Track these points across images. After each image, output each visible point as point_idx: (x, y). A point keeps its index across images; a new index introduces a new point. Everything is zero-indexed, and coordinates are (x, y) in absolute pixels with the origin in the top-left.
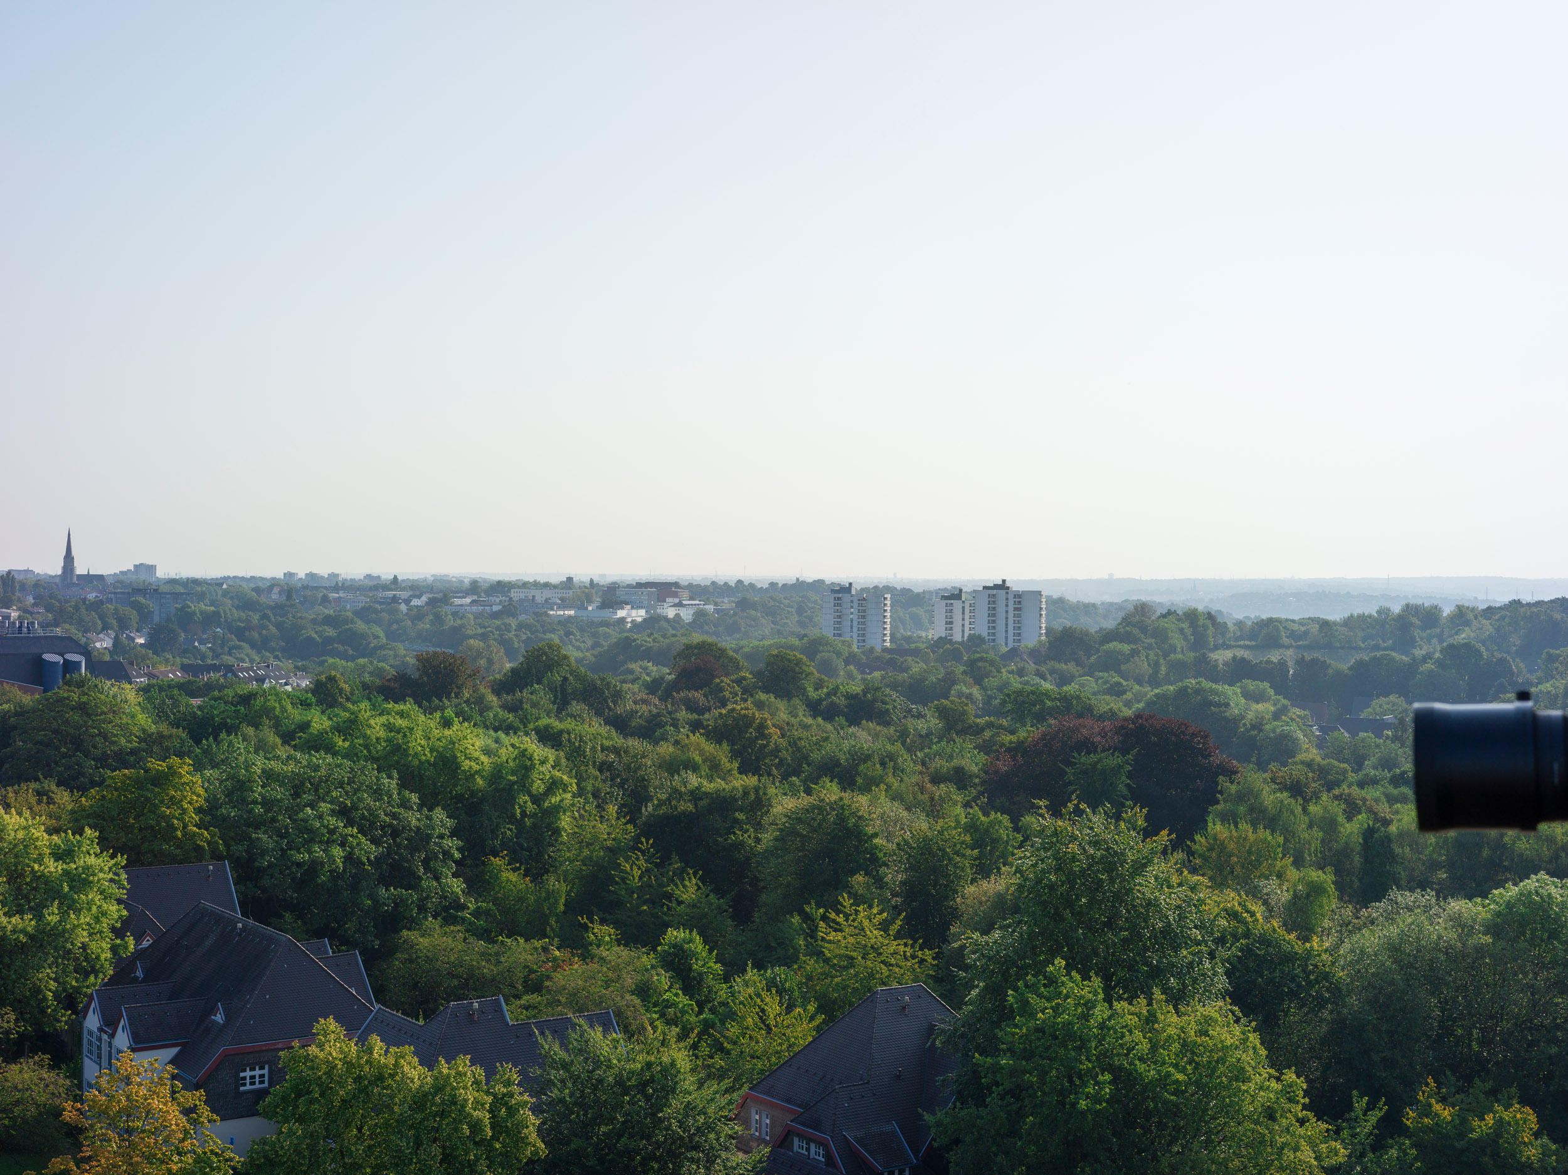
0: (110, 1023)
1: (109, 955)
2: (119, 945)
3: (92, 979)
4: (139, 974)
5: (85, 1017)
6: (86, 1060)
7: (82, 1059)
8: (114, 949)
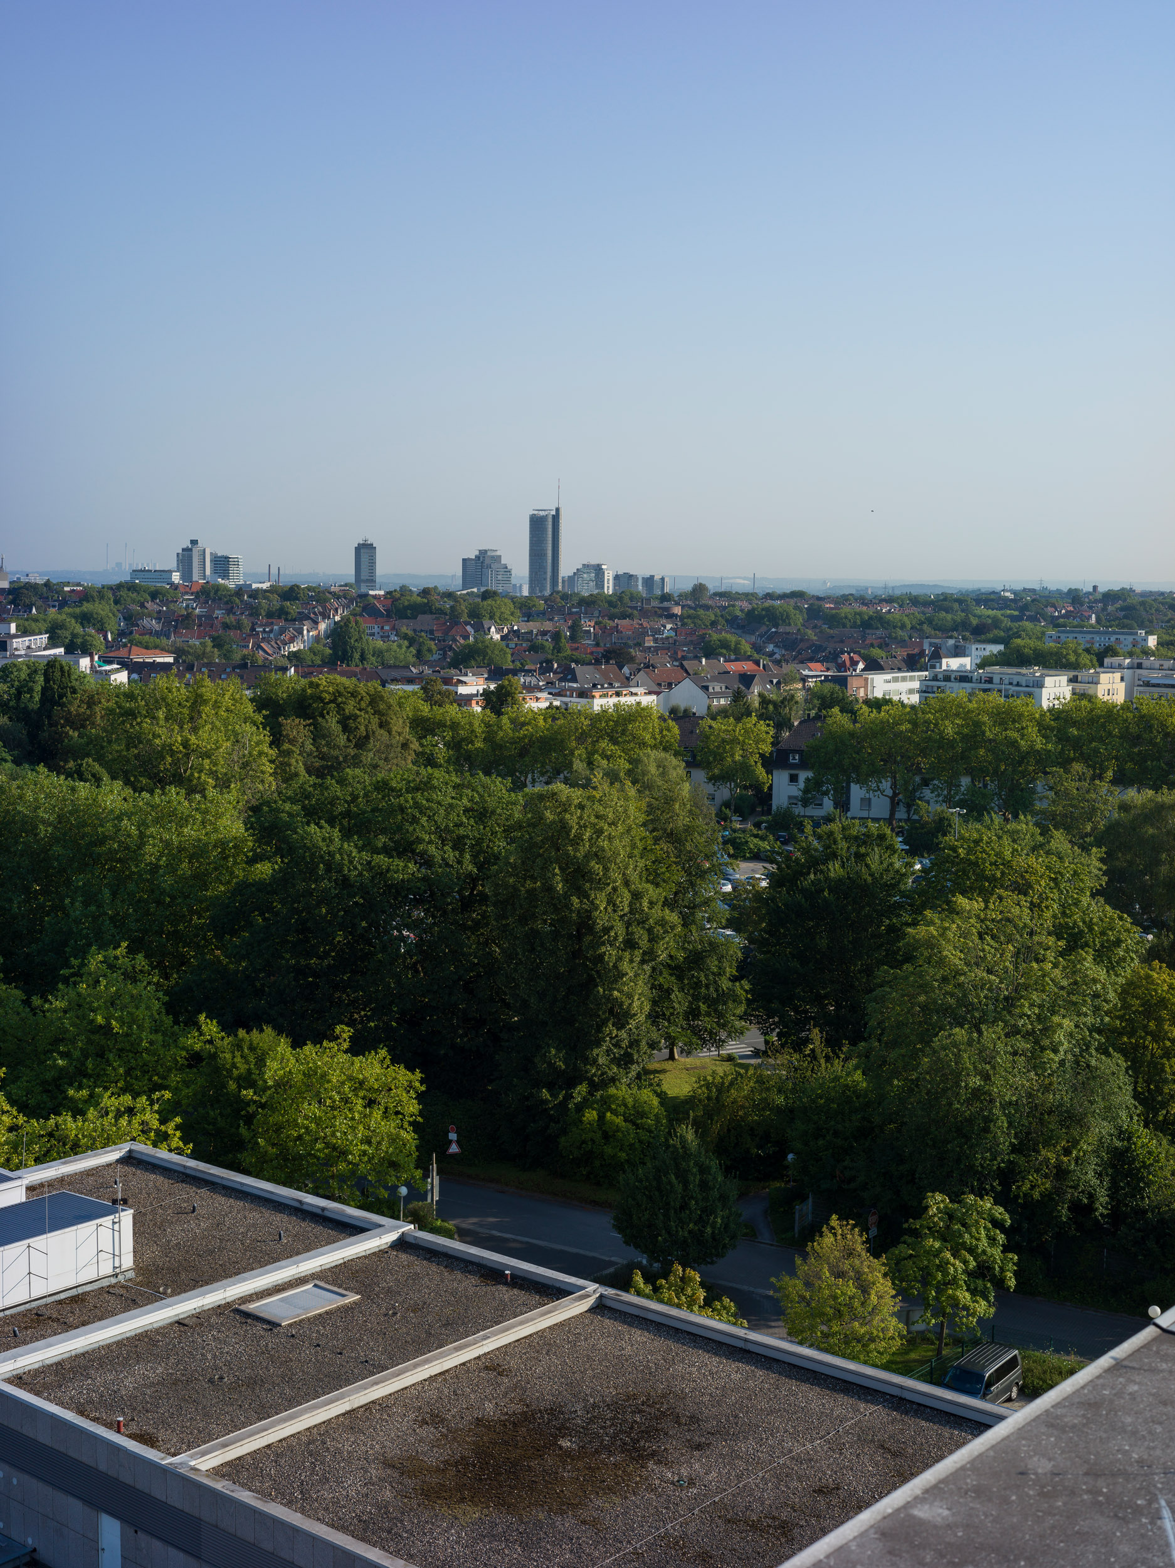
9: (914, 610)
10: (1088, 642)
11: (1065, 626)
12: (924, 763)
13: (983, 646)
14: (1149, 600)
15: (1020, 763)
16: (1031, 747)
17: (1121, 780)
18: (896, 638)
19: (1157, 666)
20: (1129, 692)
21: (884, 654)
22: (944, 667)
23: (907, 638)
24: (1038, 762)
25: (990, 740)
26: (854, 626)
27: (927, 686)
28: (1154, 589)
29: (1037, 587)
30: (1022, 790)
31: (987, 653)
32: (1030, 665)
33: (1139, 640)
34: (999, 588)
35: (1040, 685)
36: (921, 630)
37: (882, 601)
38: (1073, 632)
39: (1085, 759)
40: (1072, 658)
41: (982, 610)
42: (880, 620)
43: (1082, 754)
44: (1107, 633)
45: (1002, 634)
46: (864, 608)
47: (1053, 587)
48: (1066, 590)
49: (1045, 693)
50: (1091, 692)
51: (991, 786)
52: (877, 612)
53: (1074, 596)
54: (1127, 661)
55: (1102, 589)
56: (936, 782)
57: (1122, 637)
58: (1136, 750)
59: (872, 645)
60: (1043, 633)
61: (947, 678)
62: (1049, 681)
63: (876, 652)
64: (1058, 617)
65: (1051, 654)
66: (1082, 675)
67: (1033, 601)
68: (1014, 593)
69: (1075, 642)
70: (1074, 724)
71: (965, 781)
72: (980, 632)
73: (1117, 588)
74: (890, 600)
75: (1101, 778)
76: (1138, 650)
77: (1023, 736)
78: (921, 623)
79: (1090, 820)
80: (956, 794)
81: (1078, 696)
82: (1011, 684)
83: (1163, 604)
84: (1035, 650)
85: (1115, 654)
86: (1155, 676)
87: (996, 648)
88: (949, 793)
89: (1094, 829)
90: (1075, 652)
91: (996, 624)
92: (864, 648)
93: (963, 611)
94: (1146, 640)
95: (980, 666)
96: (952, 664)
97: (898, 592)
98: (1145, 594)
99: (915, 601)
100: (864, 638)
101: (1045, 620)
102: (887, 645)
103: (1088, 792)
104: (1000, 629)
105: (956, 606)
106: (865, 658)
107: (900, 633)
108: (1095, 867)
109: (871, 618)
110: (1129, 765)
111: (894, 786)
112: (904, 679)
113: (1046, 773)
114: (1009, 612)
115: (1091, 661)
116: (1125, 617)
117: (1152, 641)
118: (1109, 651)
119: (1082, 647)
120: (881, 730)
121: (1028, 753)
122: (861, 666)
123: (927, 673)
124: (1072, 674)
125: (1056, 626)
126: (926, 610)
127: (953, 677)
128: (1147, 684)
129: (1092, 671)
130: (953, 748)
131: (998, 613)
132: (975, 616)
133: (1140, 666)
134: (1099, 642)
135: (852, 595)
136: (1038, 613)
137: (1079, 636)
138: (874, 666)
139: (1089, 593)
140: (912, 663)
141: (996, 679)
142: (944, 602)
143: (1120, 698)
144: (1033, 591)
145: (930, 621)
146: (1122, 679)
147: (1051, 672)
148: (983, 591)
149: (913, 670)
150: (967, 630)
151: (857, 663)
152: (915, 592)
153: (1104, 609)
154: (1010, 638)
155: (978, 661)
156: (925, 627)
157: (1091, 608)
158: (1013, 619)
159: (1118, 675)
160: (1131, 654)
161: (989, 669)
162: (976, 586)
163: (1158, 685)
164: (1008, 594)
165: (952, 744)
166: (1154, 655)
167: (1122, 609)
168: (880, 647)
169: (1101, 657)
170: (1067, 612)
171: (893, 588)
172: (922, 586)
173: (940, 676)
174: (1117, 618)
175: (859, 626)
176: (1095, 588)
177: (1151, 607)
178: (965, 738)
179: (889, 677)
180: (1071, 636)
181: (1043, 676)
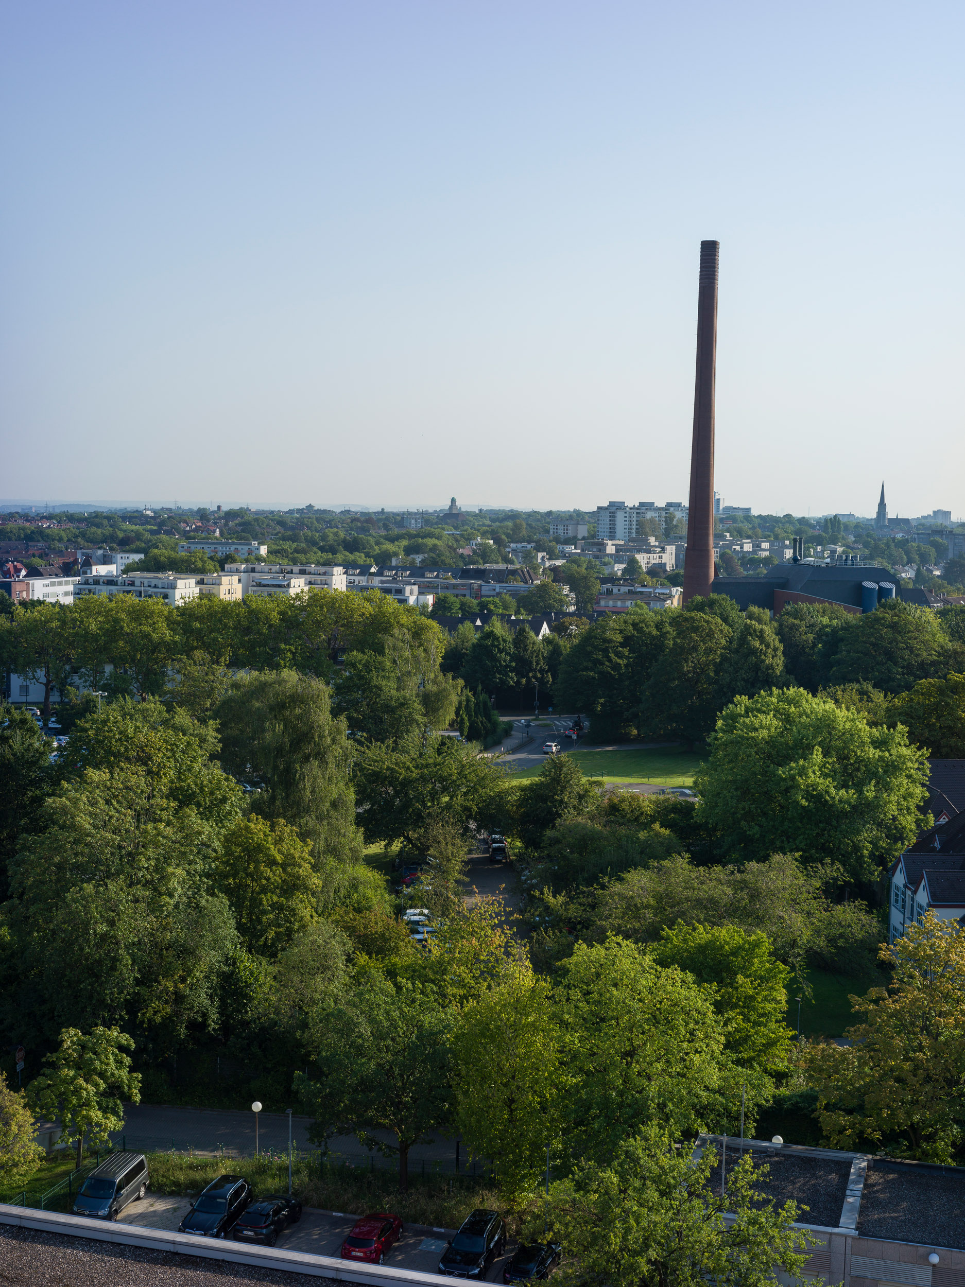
0: (913, 882)
1: (913, 827)
2: (922, 820)
3: (899, 845)
4: (937, 845)
5: (893, 875)
6: (893, 908)
7: (889, 907)
8: (918, 823)
9: (70, 526)
10: (213, 551)
11: (194, 538)
12: (73, 654)
13: (126, 555)
14: (261, 517)
15: (153, 652)
16: (162, 639)
17: (235, 663)
18: (54, 549)
19: (267, 570)
20: (245, 591)
21: (43, 563)
22: (94, 573)
23: (64, 549)
24: (168, 651)
25: (127, 634)
26: (19, 539)
27: (80, 589)
28: (266, 508)
29: (173, 506)
30: (155, 674)
31: (130, 561)
32: (165, 570)
33: (253, 549)
34: (142, 507)
35: (173, 587)
36: (76, 542)
37: (43, 518)
38: (200, 543)
39: (206, 647)
40: (200, 565)
41: (127, 526)
42: (41, 534)
43: (203, 643)
44: (228, 544)
45: (143, 545)
46: (28, 524)
47: (186, 507)
48: (196, 509)
49: (178, 594)
50: (214, 591)
51: (130, 672)
52: (39, 527)
53: (202, 514)
54: (243, 566)
55: (225, 508)
56: (83, 670)
57: (240, 547)
58: (246, 638)
59: (34, 556)
60: (177, 544)
61: (96, 582)
62: (180, 583)
63: (37, 561)
64: (189, 531)
65: (182, 561)
66: (207, 578)
67: (169, 518)
68: (154, 511)
69: (202, 551)
70: (197, 618)
71: (108, 669)
72: (125, 544)
73: (236, 507)
74: (49, 517)
75: (218, 663)
76: (252, 557)
77: (154, 629)
78: (76, 536)
79: (209, 697)
80: (101, 679)
81: (202, 596)
82: (149, 586)
83: (272, 520)
84: (169, 558)
85: (234, 561)
86: (266, 578)
87: (137, 557)
88: (95, 679)
89: (212, 705)
90: (201, 560)
91: (138, 536)
92: (27, 558)
93: (111, 526)
94: (258, 549)
95: (125, 571)
96: (100, 570)
97: (57, 511)
98: (257, 513)
99: (71, 518)
100: (27, 550)
101: (179, 533)
102: (47, 555)
103: (207, 674)
104: (141, 541)
105: (105, 522)
106: (27, 566)
107: (58, 545)
108: (212, 737)
109: (33, 532)
110: (242, 651)
111: (47, 674)
112: (60, 583)
113: (173, 660)
114: (149, 527)
115: (215, 566)
116: (243, 531)
117: (263, 550)
118: (229, 558)
119: (207, 555)
120: (34, 627)
121: (159, 644)
122: (23, 573)
123: (79, 578)
124: (199, 577)
125: (188, 538)
126: (80, 525)
127: (101, 581)
128: (259, 585)
129: (215, 575)
130: (97, 641)
131: (140, 528)
132: (121, 530)
133: (253, 570)
134: (221, 551)
135: (17, 513)
136: (172, 528)
137: (206, 546)
138: (34, 572)
139: (214, 512)
140: (67, 570)
141: (137, 583)
142: (95, 519)
143: (238, 595)
144: (170, 510)
145: (83, 535)
146: (239, 581)
147: (183, 576)
148: (129, 509)
149: (68, 576)
150: (114, 542)
151: (20, 570)
152: (71, 511)
153: (226, 524)
154: (149, 548)
155: (123, 568)
156: (79, 539)
157: (215, 523)
158: (153, 532)
159: (236, 578)
160: (247, 561)
161: (131, 574)
162: (123, 506)
163: (268, 586)
164: (148, 512)
165: (95, 638)
166: (264, 561)
167: (240, 524)
168: (40, 557)
169: (223, 563)
170: (197, 527)
171: (54, 507)
172: (78, 505)
173: (91, 581)
174: (237, 532)
175: (23, 539)
176: (219, 507)
177: (263, 522)
178: (106, 633)
179: (47, 582)
180: (199, 546)
181: (175, 579)
